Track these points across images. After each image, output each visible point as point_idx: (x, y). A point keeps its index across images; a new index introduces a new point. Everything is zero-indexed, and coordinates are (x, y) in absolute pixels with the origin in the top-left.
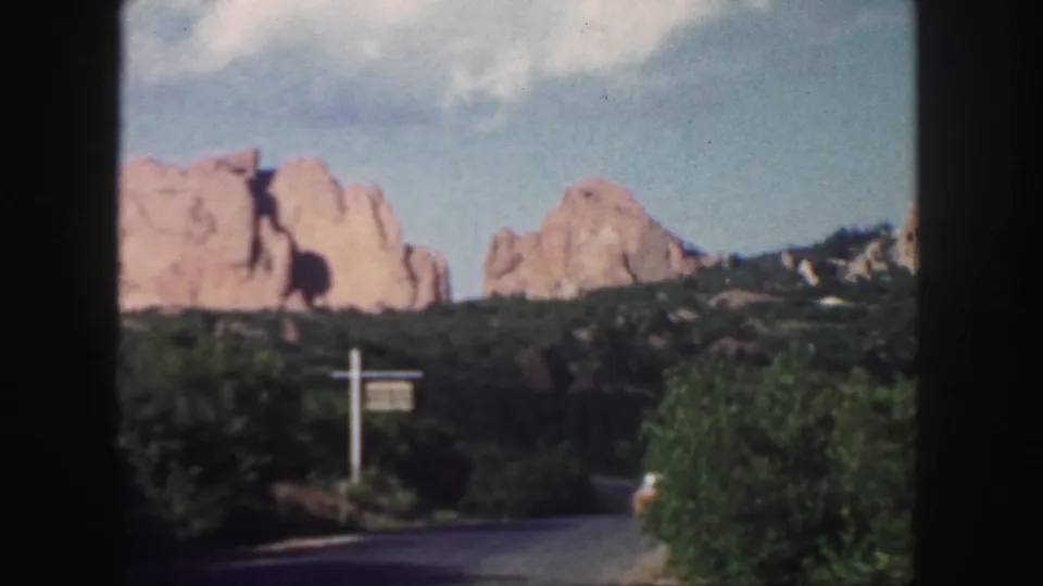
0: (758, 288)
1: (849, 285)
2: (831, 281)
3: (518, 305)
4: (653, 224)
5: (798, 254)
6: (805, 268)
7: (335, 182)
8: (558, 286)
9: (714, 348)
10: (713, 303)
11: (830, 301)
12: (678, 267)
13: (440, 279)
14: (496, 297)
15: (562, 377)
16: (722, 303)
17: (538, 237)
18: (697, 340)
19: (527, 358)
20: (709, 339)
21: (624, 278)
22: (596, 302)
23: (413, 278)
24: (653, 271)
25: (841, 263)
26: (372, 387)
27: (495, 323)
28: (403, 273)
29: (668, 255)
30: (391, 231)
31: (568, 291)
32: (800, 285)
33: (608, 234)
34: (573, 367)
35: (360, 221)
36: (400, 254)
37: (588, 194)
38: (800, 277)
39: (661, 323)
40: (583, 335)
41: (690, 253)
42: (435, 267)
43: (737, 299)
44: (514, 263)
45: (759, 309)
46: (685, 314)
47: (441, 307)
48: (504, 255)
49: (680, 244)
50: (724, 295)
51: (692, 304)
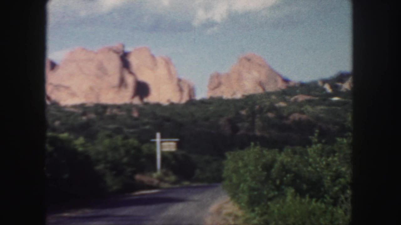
0: (309, 95)
1: (342, 93)
2: (336, 91)
3: (220, 101)
4: (271, 70)
5: (325, 81)
6: (327, 87)
7: (153, 57)
8: (234, 94)
9: (291, 117)
10: (292, 99)
11: (336, 99)
12: (281, 85)
13: (192, 91)
14: (211, 98)
15: (235, 129)
16: (296, 100)
17: (228, 75)
18: (285, 114)
19: (222, 122)
20: (290, 114)
21: (260, 90)
22: (249, 100)
23: (181, 90)
24: (270, 88)
25: (340, 84)
26: (164, 144)
27: (211, 108)
28: (177, 89)
29: (276, 81)
30: (173, 73)
31: (239, 96)
32: (324, 92)
33: (255, 74)
34: (240, 125)
35: (162, 71)
36: (175, 81)
38: (324, 90)
39: (273, 108)
40: (243, 112)
41: (286, 81)
42: (189, 86)
43: (301, 98)
44: (219, 85)
45: (309, 102)
46: (282, 104)
47: (192, 102)
48: (216, 81)
49: (280, 76)
50: (296, 97)
51: (284, 100)
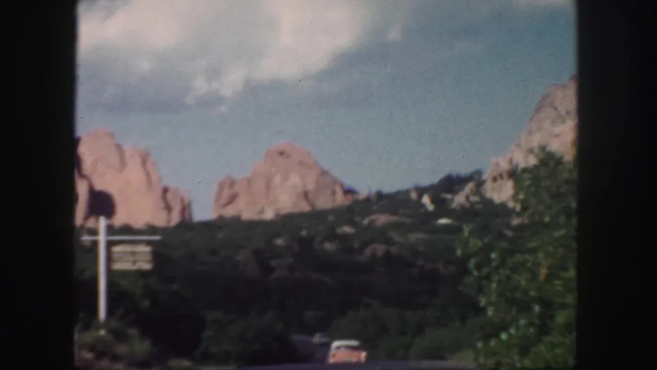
0: (394, 213)
1: (454, 210)
2: (442, 207)
3: (236, 221)
4: (324, 173)
5: (421, 191)
6: (426, 200)
7: (119, 147)
8: (262, 211)
9: (368, 252)
10: (366, 222)
11: (443, 221)
12: (340, 200)
13: (186, 209)
14: (221, 218)
15: (268, 270)
16: (372, 222)
17: (249, 181)
18: (356, 246)
19: (242, 256)
20: (364, 245)
21: (305, 207)
22: (286, 222)
23: (168, 208)
24: (324, 203)
25: (449, 196)
27: (220, 235)
28: (162, 205)
29: (334, 193)
30: (154, 177)
31: (269, 215)
32: (422, 210)
33: (295, 179)
34: (273, 263)
35: (134, 172)
36: (158, 192)
37: (282, 153)
38: (423, 206)
39: (332, 236)
40: (280, 242)
41: (348, 192)
42: (182, 200)
43: (382, 219)
44: (232, 199)
45: (396, 226)
46: (347, 229)
47: (186, 225)
48: (227, 193)
49: (342, 185)
50: (373, 217)
51: (351, 223)
